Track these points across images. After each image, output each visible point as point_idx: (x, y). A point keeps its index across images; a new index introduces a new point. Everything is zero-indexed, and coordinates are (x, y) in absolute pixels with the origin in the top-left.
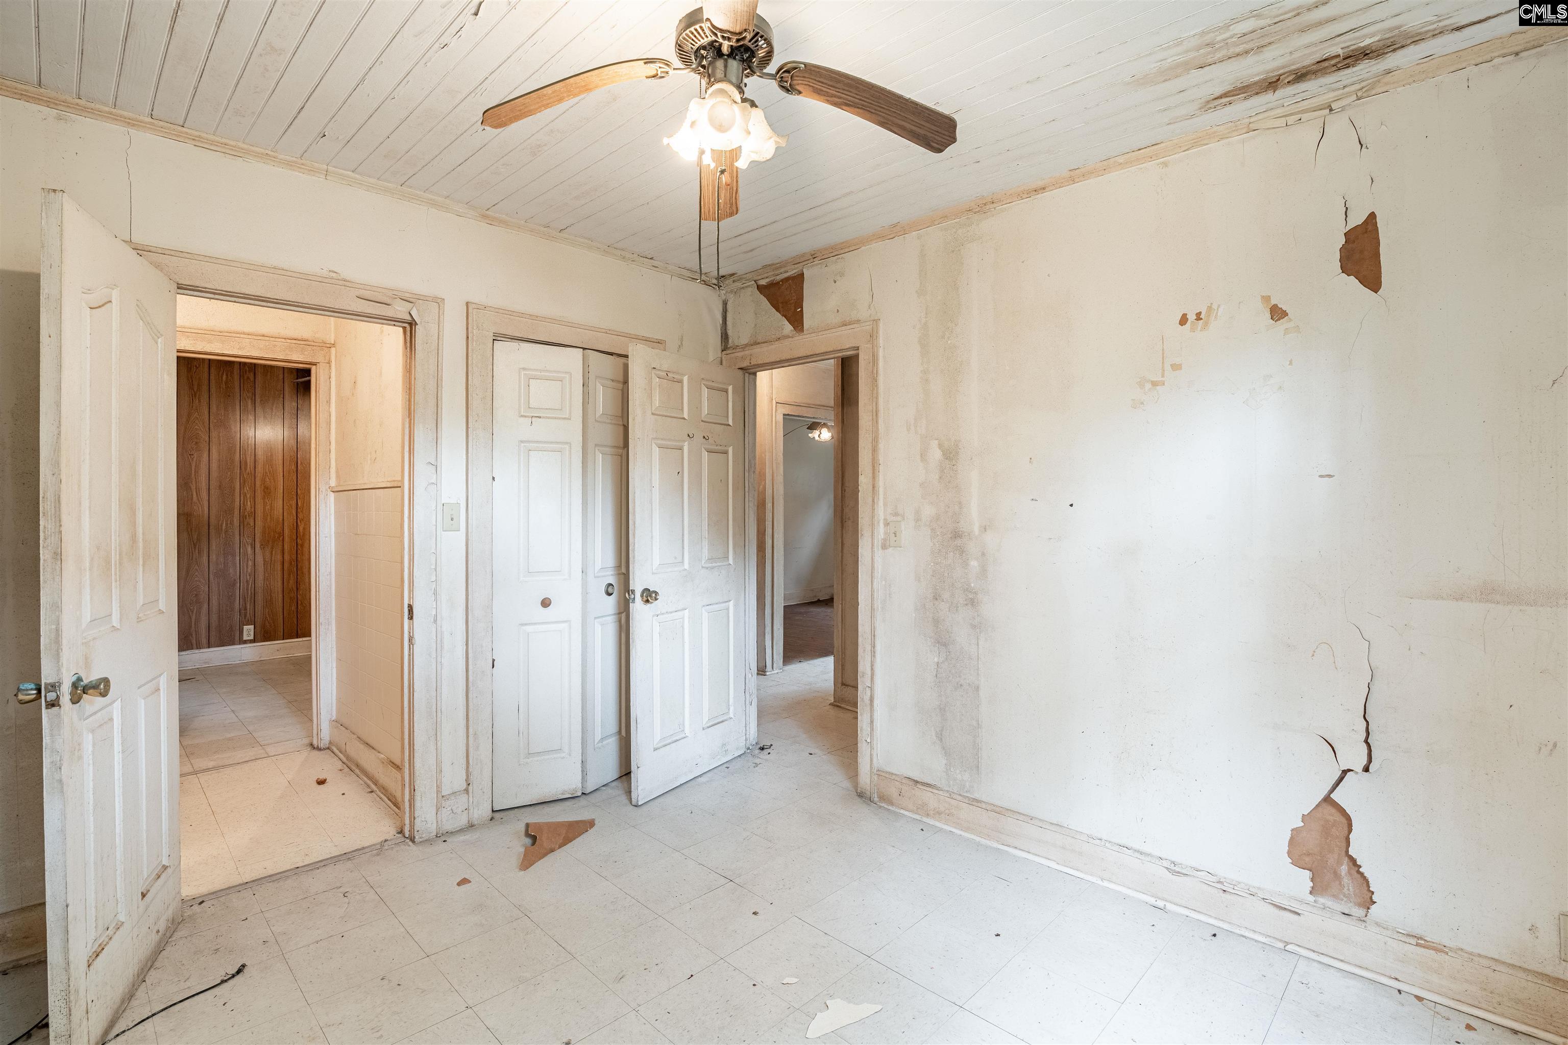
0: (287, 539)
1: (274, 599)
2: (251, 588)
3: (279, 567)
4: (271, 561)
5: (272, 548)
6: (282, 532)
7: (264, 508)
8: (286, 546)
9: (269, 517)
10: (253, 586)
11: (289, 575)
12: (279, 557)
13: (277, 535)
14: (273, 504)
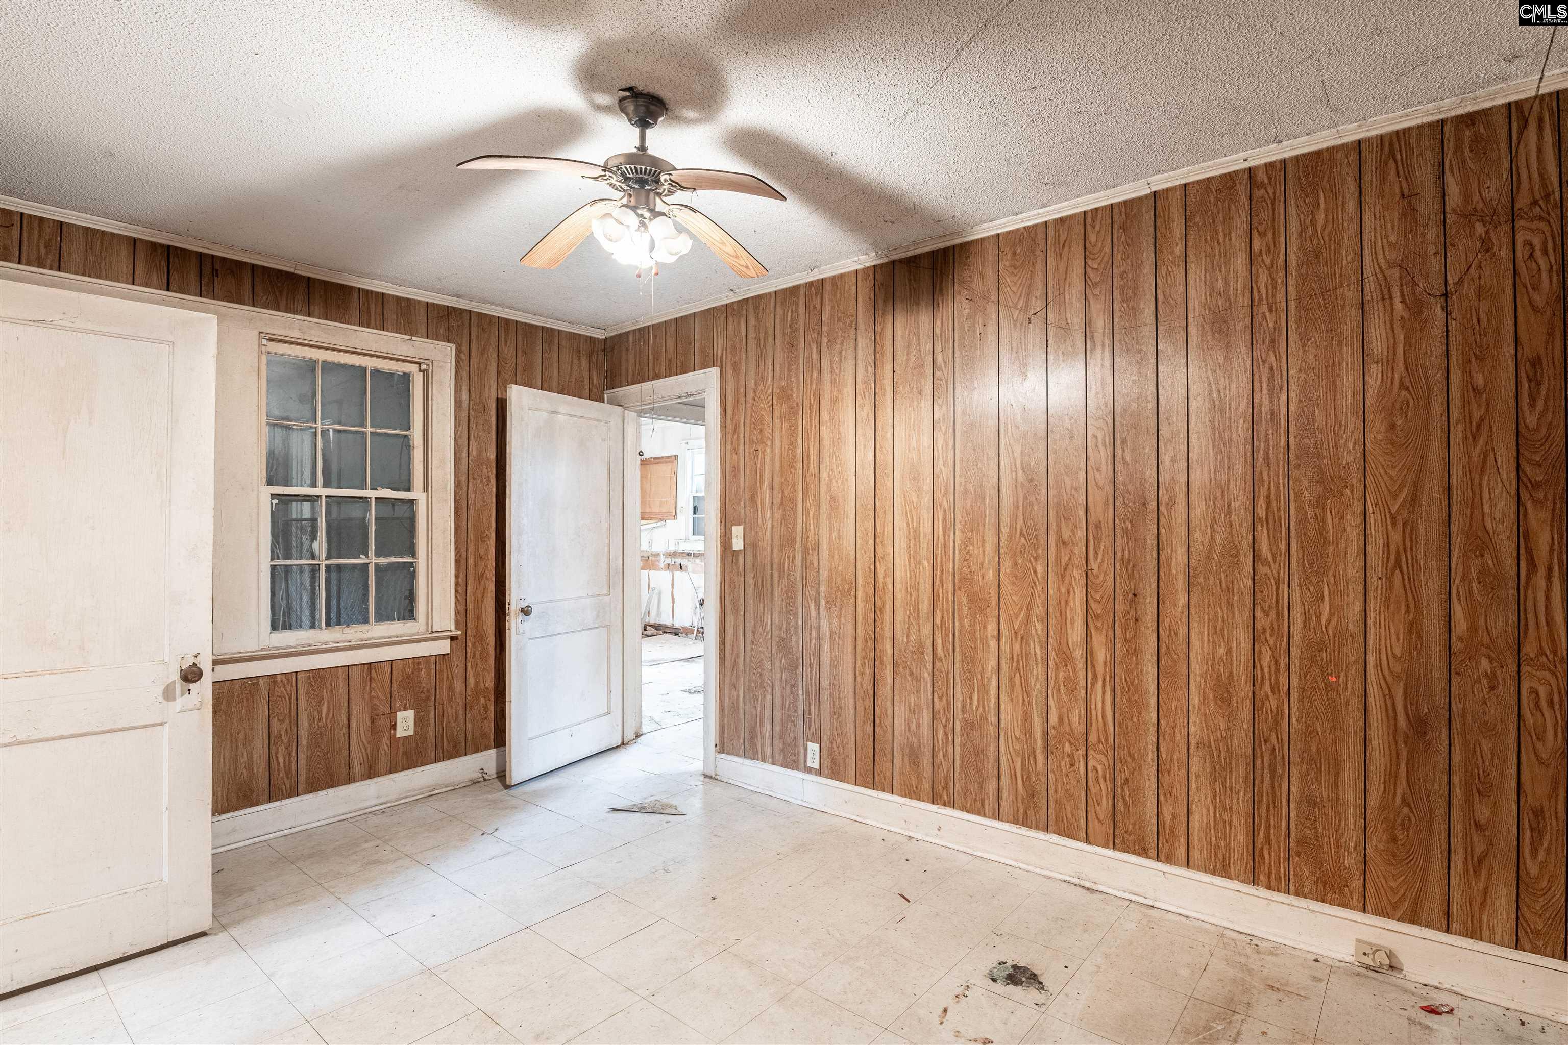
0: (860, 594)
1: (843, 705)
2: (815, 678)
3: (849, 647)
4: (839, 632)
5: (841, 610)
6: (854, 581)
7: (830, 534)
8: (859, 609)
9: (837, 551)
10: (818, 674)
11: (864, 664)
12: (850, 628)
13: (847, 587)
14: (841, 529)
